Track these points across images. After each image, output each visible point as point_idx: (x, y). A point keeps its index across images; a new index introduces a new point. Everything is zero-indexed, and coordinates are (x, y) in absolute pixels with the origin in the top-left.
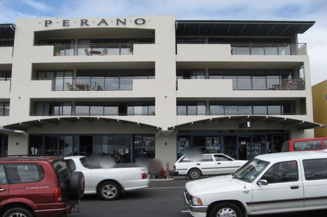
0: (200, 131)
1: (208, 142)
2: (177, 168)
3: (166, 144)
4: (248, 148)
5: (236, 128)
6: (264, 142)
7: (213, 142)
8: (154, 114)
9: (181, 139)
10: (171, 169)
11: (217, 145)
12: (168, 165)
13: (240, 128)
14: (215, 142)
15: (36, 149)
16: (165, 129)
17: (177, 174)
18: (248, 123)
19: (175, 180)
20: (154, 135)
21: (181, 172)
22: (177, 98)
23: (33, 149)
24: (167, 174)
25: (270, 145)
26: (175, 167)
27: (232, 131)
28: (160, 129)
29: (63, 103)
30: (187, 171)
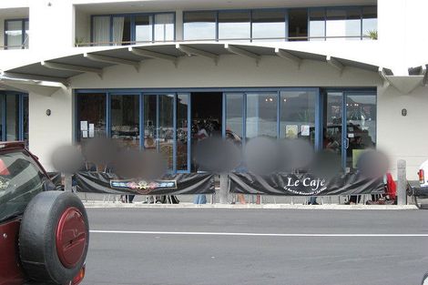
3: (404, 113)
8: (374, 36)
10: (412, 176)
12: (402, 167)
15: (92, 126)
16: (400, 71)
17: (425, 193)
19: (422, 207)
20: (373, 90)
23: (84, 124)
24: (400, 192)
26: (421, 174)
28: (388, 72)
29: (154, 14)
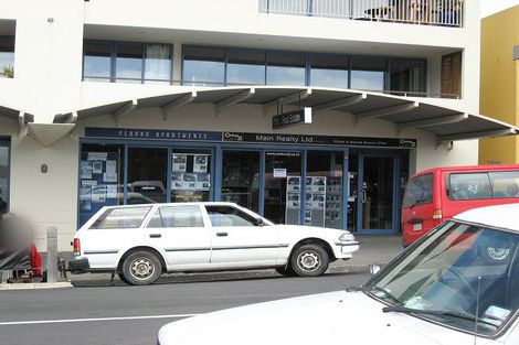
0: (153, 132)
1: (176, 167)
2: (84, 247)
3: (44, 169)
4: (289, 188)
5: (262, 126)
6: (338, 173)
7: (190, 169)
8: (9, 74)
9: (92, 156)
10: (64, 246)
11: (202, 176)
12: (52, 236)
13: (275, 126)
14: (197, 168)
16: (44, 117)
17: (82, 267)
18: (308, 112)
20: (6, 141)
21: (95, 262)
22: (87, 28)
24: (49, 266)
25: (354, 183)
26: (76, 244)
27: (249, 137)
28: (29, 118)
30: (117, 258)
